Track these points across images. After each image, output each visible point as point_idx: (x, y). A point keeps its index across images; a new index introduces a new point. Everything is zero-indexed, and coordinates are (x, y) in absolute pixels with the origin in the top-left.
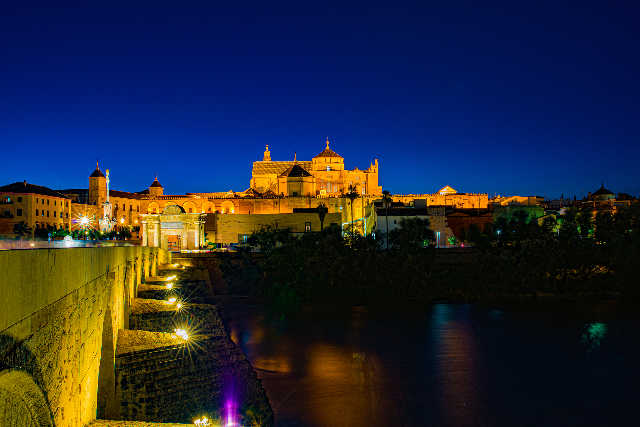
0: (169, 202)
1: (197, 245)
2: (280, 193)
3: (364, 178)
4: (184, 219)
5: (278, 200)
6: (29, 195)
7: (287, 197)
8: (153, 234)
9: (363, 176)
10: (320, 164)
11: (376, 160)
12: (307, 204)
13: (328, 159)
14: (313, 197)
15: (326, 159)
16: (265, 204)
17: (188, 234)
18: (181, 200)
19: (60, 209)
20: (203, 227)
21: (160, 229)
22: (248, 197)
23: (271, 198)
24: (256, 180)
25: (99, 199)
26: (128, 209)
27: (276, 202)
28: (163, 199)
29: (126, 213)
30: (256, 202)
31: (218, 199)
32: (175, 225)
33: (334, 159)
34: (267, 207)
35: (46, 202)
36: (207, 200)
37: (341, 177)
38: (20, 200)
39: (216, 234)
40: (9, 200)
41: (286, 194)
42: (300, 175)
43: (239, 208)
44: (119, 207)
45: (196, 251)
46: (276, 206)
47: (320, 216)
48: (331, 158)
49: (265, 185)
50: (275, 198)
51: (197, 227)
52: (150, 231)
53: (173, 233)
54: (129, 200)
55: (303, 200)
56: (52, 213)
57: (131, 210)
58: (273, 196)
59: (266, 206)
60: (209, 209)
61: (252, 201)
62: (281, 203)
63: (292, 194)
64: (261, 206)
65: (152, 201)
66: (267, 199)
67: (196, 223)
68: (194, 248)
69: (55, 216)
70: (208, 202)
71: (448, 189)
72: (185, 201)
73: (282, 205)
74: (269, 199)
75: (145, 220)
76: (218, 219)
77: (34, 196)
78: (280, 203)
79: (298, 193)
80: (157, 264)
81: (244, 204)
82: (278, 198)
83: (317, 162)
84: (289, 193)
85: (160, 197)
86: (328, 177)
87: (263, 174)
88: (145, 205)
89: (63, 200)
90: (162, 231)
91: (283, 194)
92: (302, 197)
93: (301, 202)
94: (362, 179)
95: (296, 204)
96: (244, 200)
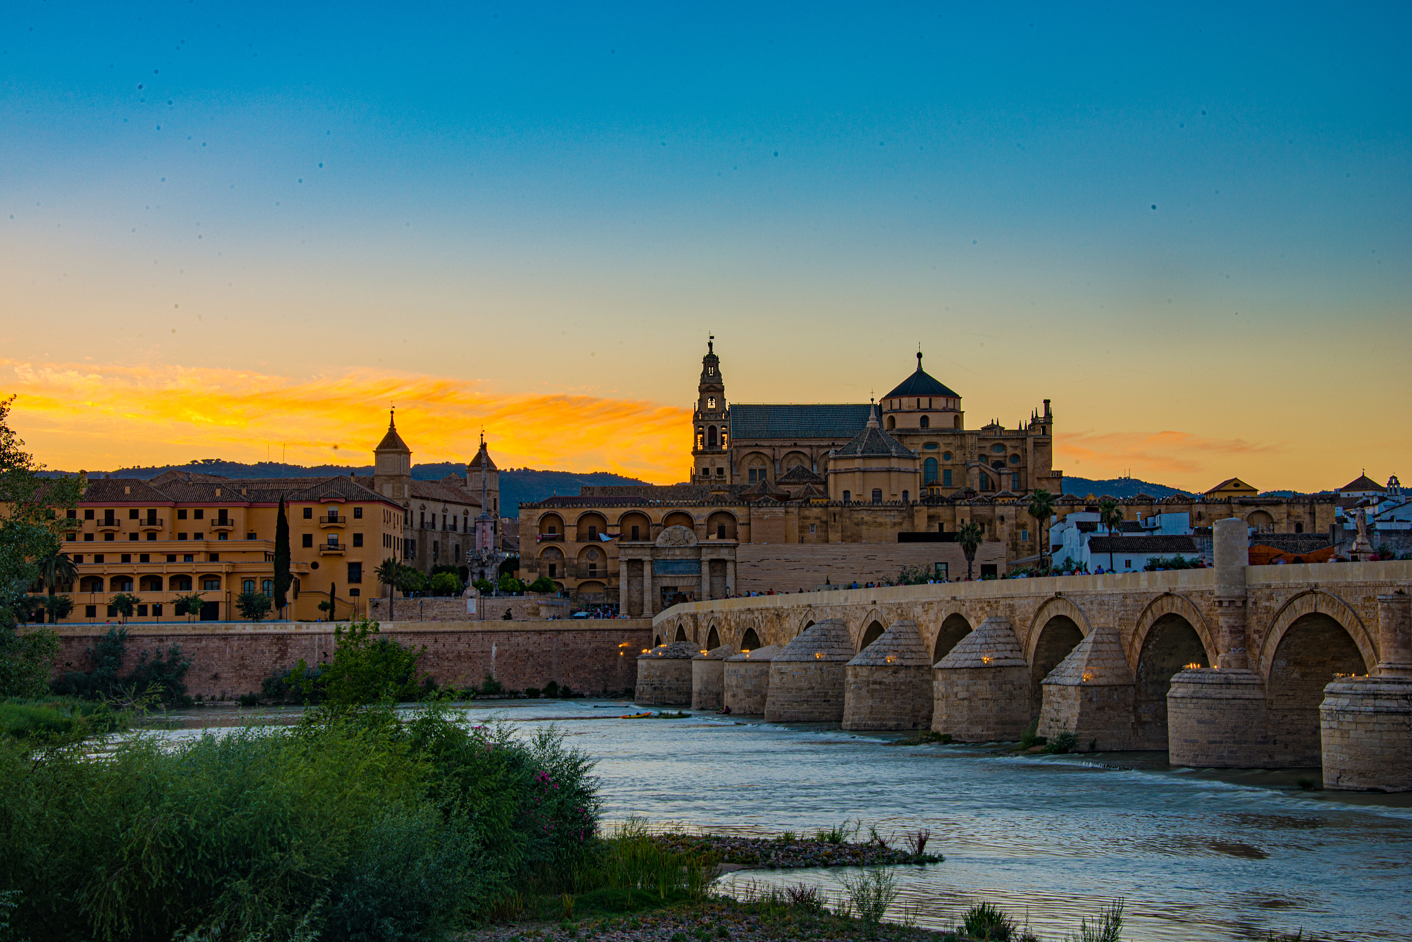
3: (1015, 448)
5: (838, 509)
8: (640, 583)
9: (1013, 443)
10: (903, 413)
13: (924, 402)
14: (917, 503)
15: (918, 400)
17: (711, 584)
21: (652, 573)
22: (771, 502)
23: (820, 506)
26: (439, 524)
27: (834, 515)
29: (438, 535)
30: (786, 512)
32: (683, 567)
33: (939, 402)
37: (961, 447)
38: (358, 514)
42: (886, 451)
44: (425, 520)
46: (833, 522)
47: (966, 550)
48: (931, 398)
49: (763, 464)
50: (832, 506)
53: (680, 582)
58: (825, 501)
59: (810, 523)
61: (780, 511)
63: (870, 495)
64: (800, 524)
65: (547, 510)
66: (811, 506)
71: (1236, 485)
72: (624, 510)
74: (816, 506)
77: (382, 507)
79: (886, 497)
81: (760, 519)
82: (837, 506)
83: (896, 406)
90: (657, 578)
91: (846, 493)
92: (893, 504)
93: (891, 516)
94: (1010, 451)
95: (879, 520)
96: (761, 510)
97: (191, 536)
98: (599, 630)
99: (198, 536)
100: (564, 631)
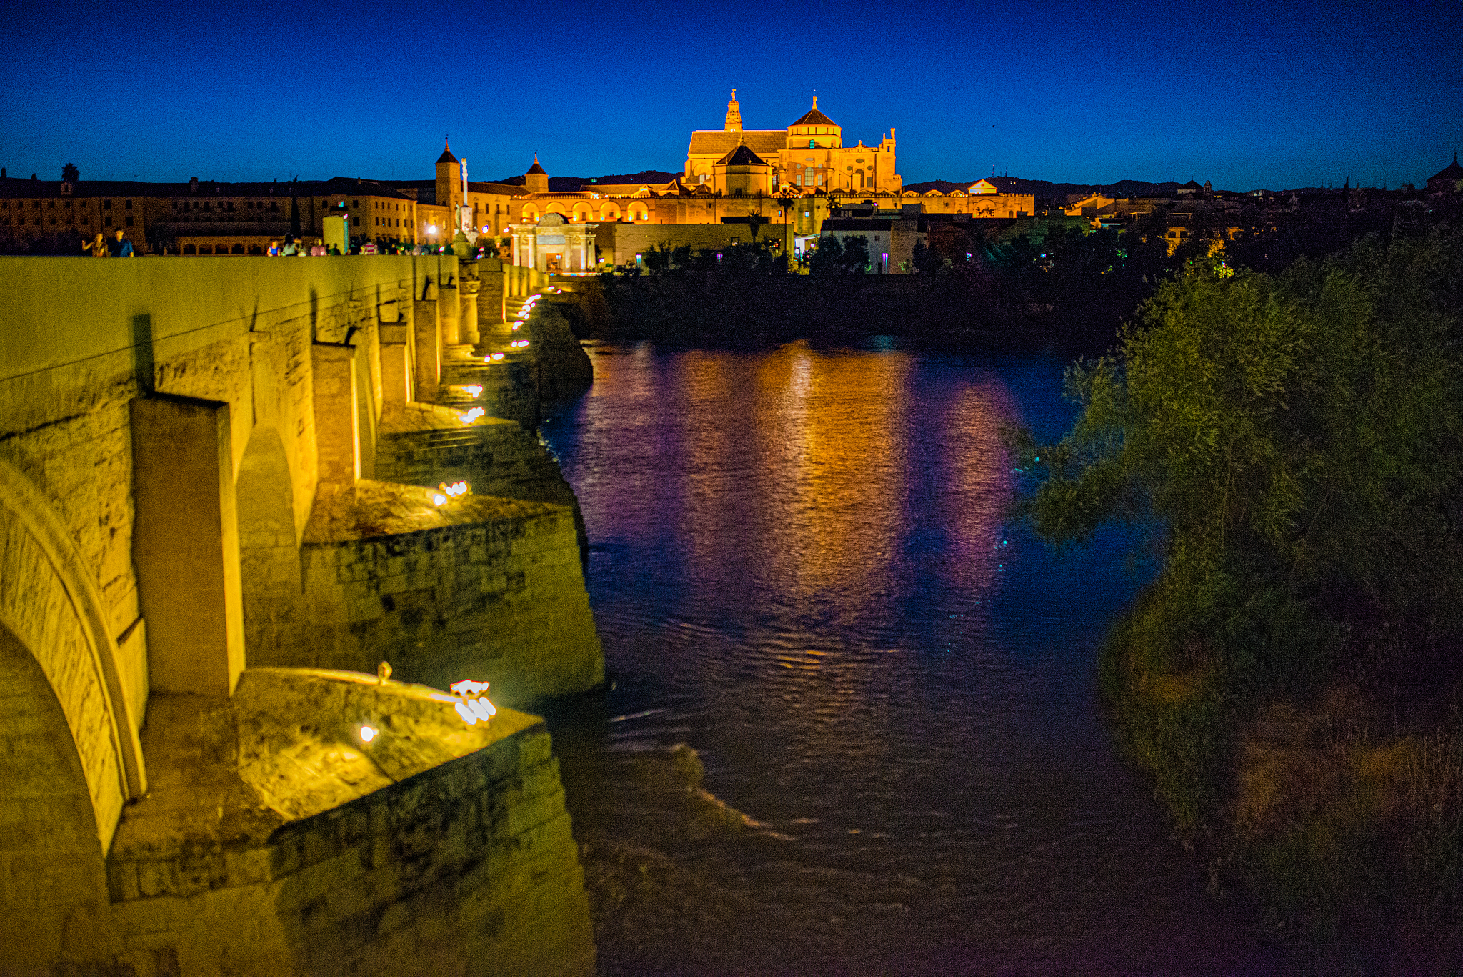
0: (551, 204)
1: (583, 266)
2: (717, 190)
3: (870, 160)
4: (567, 232)
5: (712, 201)
6: (367, 198)
7: (725, 197)
8: (527, 251)
9: (869, 157)
10: (798, 137)
11: (893, 131)
12: (756, 207)
14: (767, 197)
15: (809, 128)
16: (693, 206)
17: (573, 251)
18: (570, 201)
19: (404, 215)
20: (593, 243)
21: (535, 244)
22: (670, 196)
23: (703, 198)
24: (695, 162)
25: (452, 196)
26: (493, 210)
28: (545, 199)
29: (491, 217)
30: (679, 202)
31: (626, 199)
32: (555, 240)
33: (822, 129)
34: (697, 212)
35: (386, 206)
36: (608, 200)
37: (828, 160)
38: (356, 204)
39: (614, 251)
40: (341, 205)
41: (725, 192)
42: (746, 162)
43: (654, 213)
44: (479, 207)
45: (582, 274)
47: (752, 229)
48: (818, 126)
50: (709, 198)
51: (583, 243)
52: (523, 247)
53: (553, 250)
54: (495, 196)
55: (750, 201)
56: (393, 223)
57: (498, 212)
59: (695, 210)
60: (612, 214)
61: (674, 201)
62: (718, 205)
63: (734, 192)
64: (688, 211)
65: (528, 201)
66: (697, 198)
67: (583, 237)
68: (579, 270)
69: (398, 225)
70: (609, 203)
71: (983, 185)
72: (576, 201)
73: (718, 209)
74: (700, 198)
75: (517, 233)
76: (616, 230)
77: (373, 199)
78: (715, 206)
79: (743, 191)
80: (528, 287)
81: (661, 207)
83: (795, 132)
84: (730, 189)
85: (540, 196)
86: (807, 159)
87: (707, 153)
88: (517, 207)
89: (406, 202)
90: (539, 247)
91: (720, 192)
92: (749, 197)
93: (747, 205)
94: (868, 163)
95: (739, 208)
96: (662, 201)
99: (260, 219)
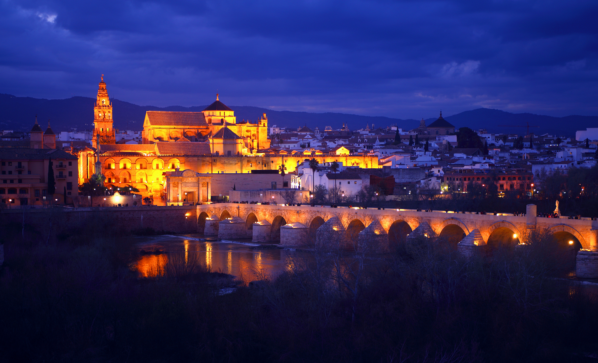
0: (123, 158)
1: (209, 199)
3: (254, 131)
8: (177, 190)
9: (253, 129)
10: (213, 117)
11: (265, 115)
12: (238, 161)
13: (222, 112)
14: (243, 156)
15: (220, 112)
16: (204, 161)
17: (203, 190)
18: (134, 157)
21: (181, 187)
23: (209, 157)
27: (215, 160)
28: (118, 156)
30: (198, 159)
31: (167, 157)
32: (191, 185)
34: (206, 164)
36: (157, 157)
37: (239, 131)
41: (221, 152)
43: (184, 164)
46: (214, 163)
48: (225, 111)
49: (163, 135)
53: (191, 190)
55: (236, 159)
58: (210, 155)
61: (196, 159)
62: (218, 160)
63: (227, 153)
64: (202, 163)
65: (108, 157)
71: (343, 149)
72: (137, 158)
73: (218, 163)
74: (207, 157)
79: (232, 153)
81: (189, 162)
82: (213, 157)
87: (161, 125)
90: (183, 188)
91: (217, 152)
92: (235, 156)
93: (234, 161)
94: (253, 133)
95: (231, 162)
96: (189, 158)
97: (7, 172)
98: (179, 209)
99: (10, 173)
100: (166, 210)
